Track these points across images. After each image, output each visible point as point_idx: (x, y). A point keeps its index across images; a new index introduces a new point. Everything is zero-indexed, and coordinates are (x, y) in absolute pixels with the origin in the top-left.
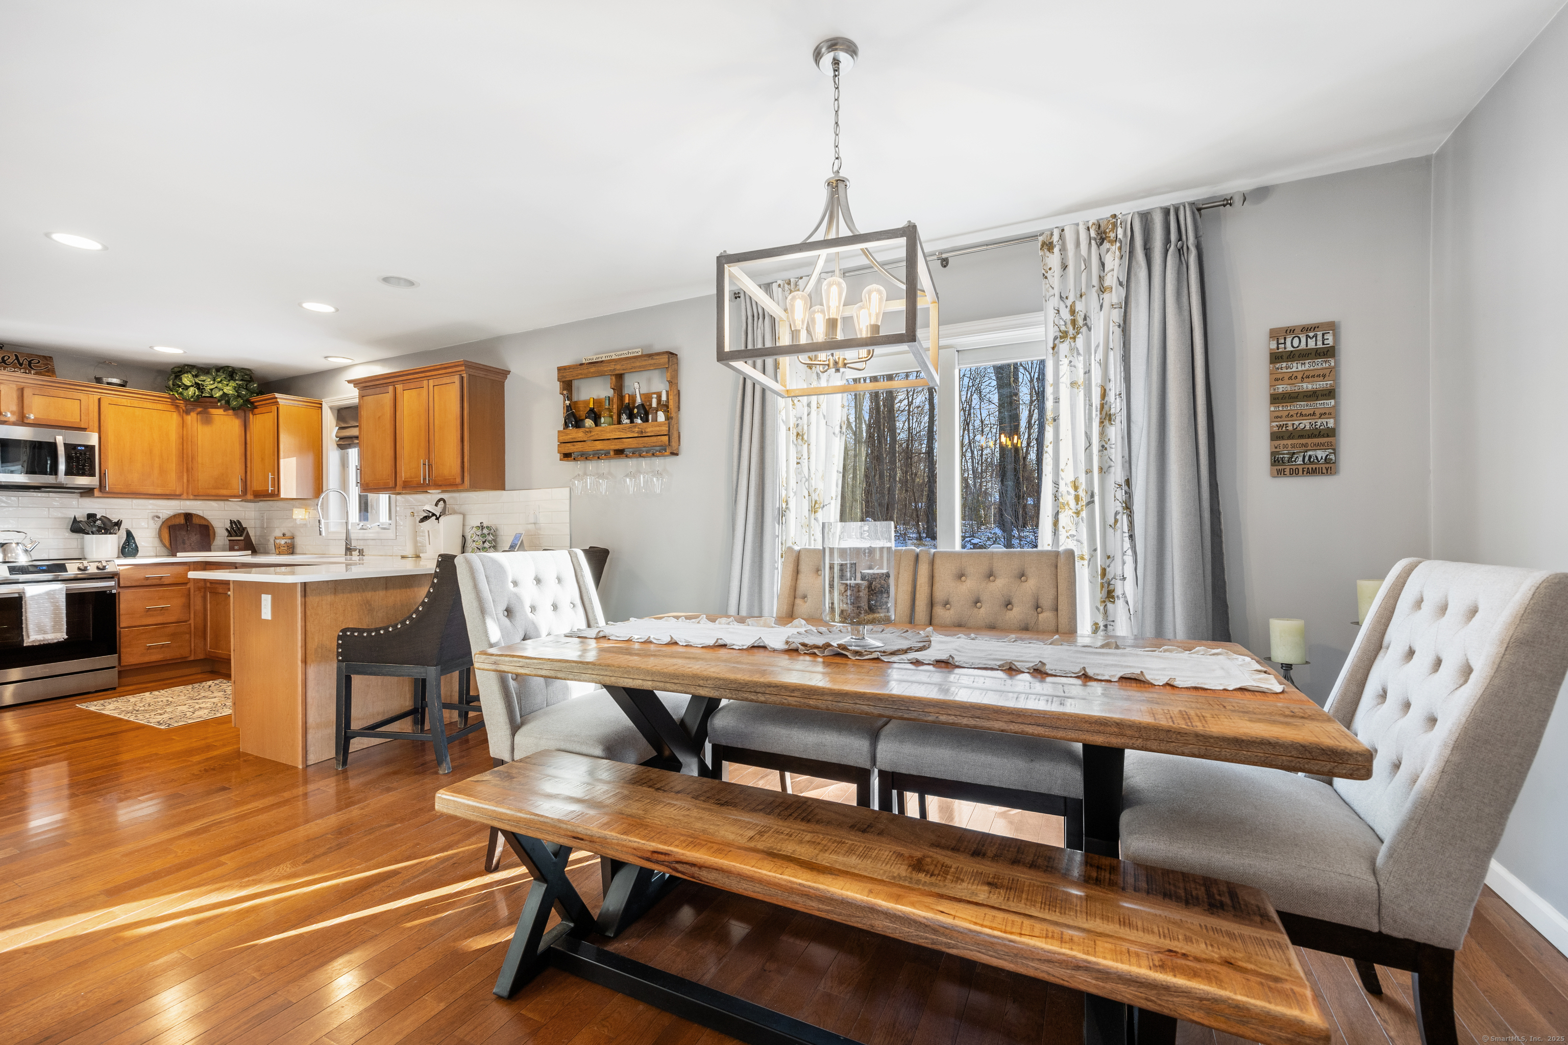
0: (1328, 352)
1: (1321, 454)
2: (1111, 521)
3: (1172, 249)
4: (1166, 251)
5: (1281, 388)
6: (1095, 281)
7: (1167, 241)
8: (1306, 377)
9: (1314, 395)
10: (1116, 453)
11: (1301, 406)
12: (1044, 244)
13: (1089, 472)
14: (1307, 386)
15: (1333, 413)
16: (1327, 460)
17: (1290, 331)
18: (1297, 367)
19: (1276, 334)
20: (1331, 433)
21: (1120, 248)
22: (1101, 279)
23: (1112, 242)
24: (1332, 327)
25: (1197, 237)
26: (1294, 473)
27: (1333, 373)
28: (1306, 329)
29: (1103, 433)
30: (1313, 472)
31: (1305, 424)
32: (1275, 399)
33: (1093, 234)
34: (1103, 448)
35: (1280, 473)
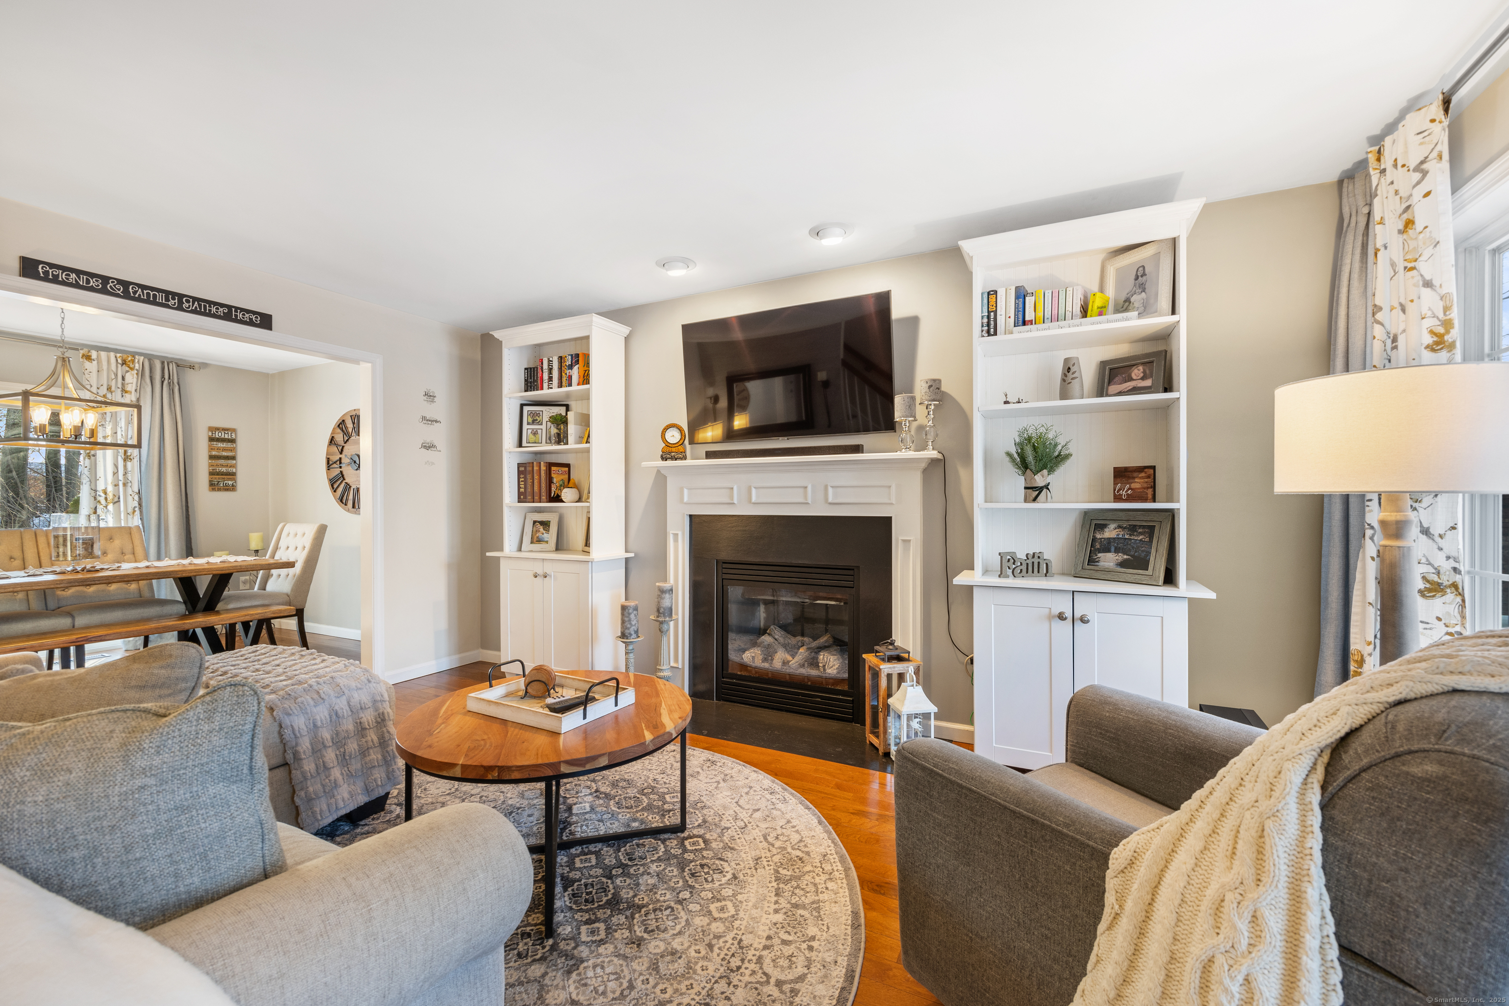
0: (233, 441)
1: (230, 483)
2: (130, 510)
3: (166, 382)
4: (162, 382)
5: (214, 453)
6: (120, 385)
7: (163, 376)
8: (224, 450)
9: (227, 458)
10: (134, 477)
11: (222, 462)
12: (83, 355)
13: (116, 485)
14: (225, 454)
15: (234, 466)
16: (233, 485)
17: (217, 429)
18: (220, 445)
19: (212, 429)
20: (234, 474)
21: (137, 374)
22: (123, 384)
23: (132, 369)
24: (234, 430)
25: (178, 379)
26: (219, 490)
27: (233, 450)
28: (224, 430)
29: (125, 466)
30: (227, 490)
31: (224, 470)
32: (211, 457)
33: (120, 361)
34: (125, 474)
35: (213, 490)
